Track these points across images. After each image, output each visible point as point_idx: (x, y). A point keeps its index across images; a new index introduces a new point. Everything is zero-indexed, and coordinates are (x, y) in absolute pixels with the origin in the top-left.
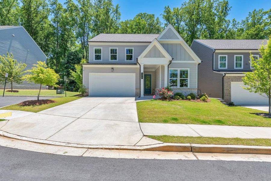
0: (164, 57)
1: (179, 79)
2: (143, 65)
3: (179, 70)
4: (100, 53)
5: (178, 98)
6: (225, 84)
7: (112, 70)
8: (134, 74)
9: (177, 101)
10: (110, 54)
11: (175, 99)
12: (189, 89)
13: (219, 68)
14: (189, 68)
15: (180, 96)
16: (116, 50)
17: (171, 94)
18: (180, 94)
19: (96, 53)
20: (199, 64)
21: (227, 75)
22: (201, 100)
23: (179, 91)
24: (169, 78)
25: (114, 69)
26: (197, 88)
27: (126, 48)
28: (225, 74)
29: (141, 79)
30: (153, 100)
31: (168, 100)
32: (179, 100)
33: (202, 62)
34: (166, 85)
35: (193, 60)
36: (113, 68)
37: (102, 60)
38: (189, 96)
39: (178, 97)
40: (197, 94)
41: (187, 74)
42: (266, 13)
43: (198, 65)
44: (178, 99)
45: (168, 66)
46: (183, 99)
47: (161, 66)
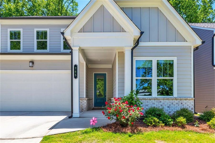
0: (124, 31)
1: (154, 78)
2: (78, 48)
3: (155, 60)
4: (19, 38)
5: (154, 121)
7: (31, 64)
9: (154, 129)
10: (35, 40)
11: (148, 126)
12: (176, 99)
14: (176, 58)
15: (159, 116)
16: (46, 33)
17: (136, 113)
18: (159, 110)
19: (11, 38)
20: (196, 49)
22: (210, 127)
23: (156, 105)
24: (135, 78)
25: (35, 63)
26: (192, 96)
29: (74, 79)
30: (89, 129)
31: (129, 132)
32: (158, 129)
33: (203, 42)
34: (127, 92)
35: (185, 41)
36: (32, 62)
38: (182, 118)
39: (156, 119)
40: (193, 110)
43: (194, 50)
44: (155, 126)
45: (132, 50)
46: (167, 124)
47: (119, 52)
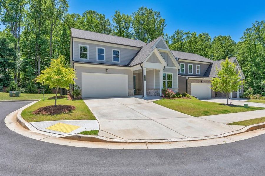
0: (160, 63)
1: (167, 81)
2: (145, 68)
3: (167, 74)
4: (87, 51)
6: (188, 85)
7: (107, 71)
8: (127, 76)
10: (97, 54)
12: (173, 89)
13: (181, 73)
14: (173, 73)
16: (103, 50)
19: (81, 51)
21: (190, 78)
25: (109, 70)
26: (178, 88)
27: (113, 50)
28: (188, 78)
29: (144, 81)
35: (175, 66)
37: (88, 59)
41: (172, 76)
42: (186, 34)
47: (155, 70)
